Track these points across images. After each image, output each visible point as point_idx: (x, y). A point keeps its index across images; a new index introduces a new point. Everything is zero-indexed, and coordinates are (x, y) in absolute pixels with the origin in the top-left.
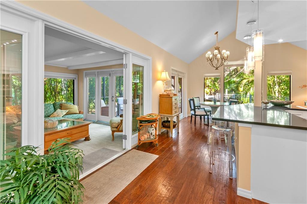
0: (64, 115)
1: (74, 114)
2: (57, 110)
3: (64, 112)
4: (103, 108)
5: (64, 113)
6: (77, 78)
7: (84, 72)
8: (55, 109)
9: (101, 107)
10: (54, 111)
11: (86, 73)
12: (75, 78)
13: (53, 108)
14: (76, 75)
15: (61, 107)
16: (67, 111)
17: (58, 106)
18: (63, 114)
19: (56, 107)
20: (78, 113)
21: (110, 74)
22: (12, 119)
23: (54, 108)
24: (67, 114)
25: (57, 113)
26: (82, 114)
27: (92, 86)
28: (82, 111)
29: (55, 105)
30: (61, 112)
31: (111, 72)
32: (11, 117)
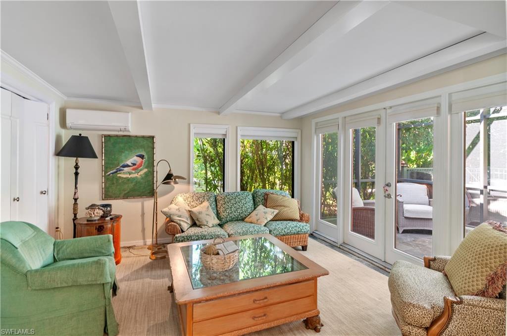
0: (270, 221)
1: (290, 220)
2: (258, 206)
3: (270, 213)
4: (356, 211)
5: (270, 217)
6: (299, 139)
7: (314, 122)
8: (255, 205)
9: (353, 207)
10: (253, 209)
11: (317, 123)
12: (296, 138)
13: (252, 202)
14: (297, 130)
15: (266, 201)
16: (276, 212)
17: (261, 198)
18: (266, 219)
19: (257, 200)
20: (299, 218)
21: (379, 119)
22: (180, 220)
23: (254, 200)
24: (275, 219)
25: (257, 215)
26: (307, 221)
27: (331, 154)
28: (306, 214)
29: (255, 195)
30: (264, 212)
31: (383, 113)
32: (180, 216)
